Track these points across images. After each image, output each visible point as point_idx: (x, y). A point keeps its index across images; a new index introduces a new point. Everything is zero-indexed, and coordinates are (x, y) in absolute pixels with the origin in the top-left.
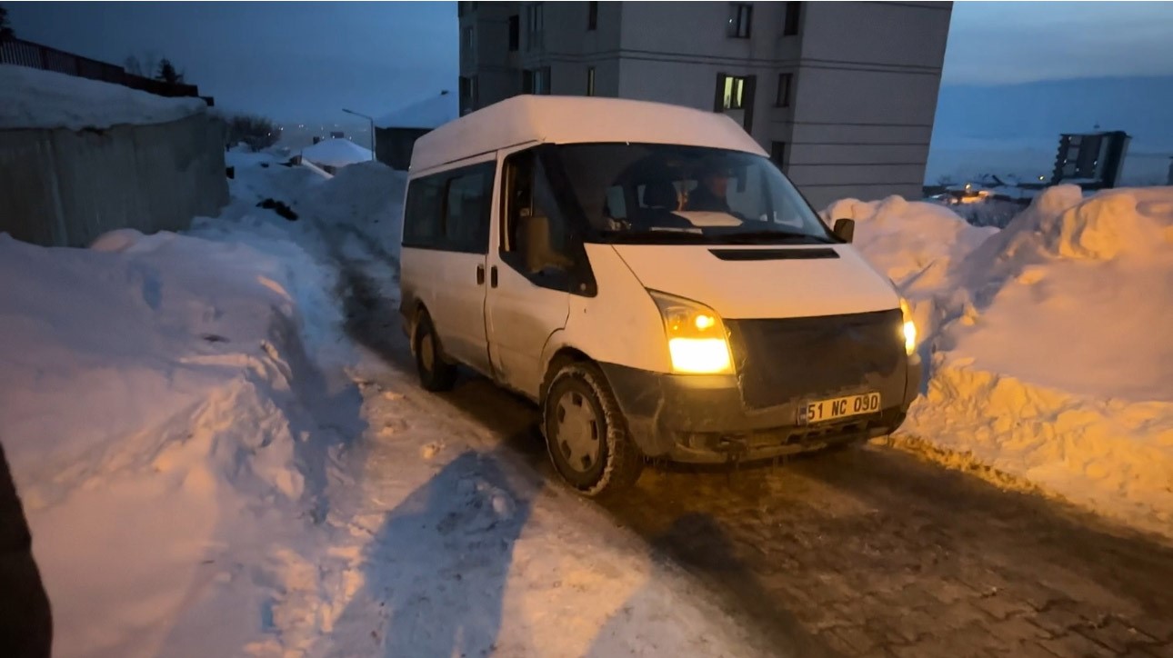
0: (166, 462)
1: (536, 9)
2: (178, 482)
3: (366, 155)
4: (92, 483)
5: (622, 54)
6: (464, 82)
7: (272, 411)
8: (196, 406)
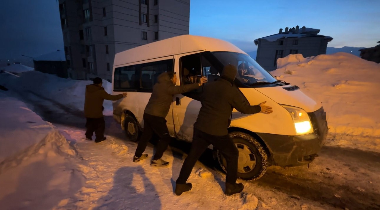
0: (41, 151)
1: (88, 29)
2: (46, 155)
3: (32, 69)
4: (25, 158)
5: (115, 42)
6: (66, 49)
7: (62, 136)
8: (46, 136)
